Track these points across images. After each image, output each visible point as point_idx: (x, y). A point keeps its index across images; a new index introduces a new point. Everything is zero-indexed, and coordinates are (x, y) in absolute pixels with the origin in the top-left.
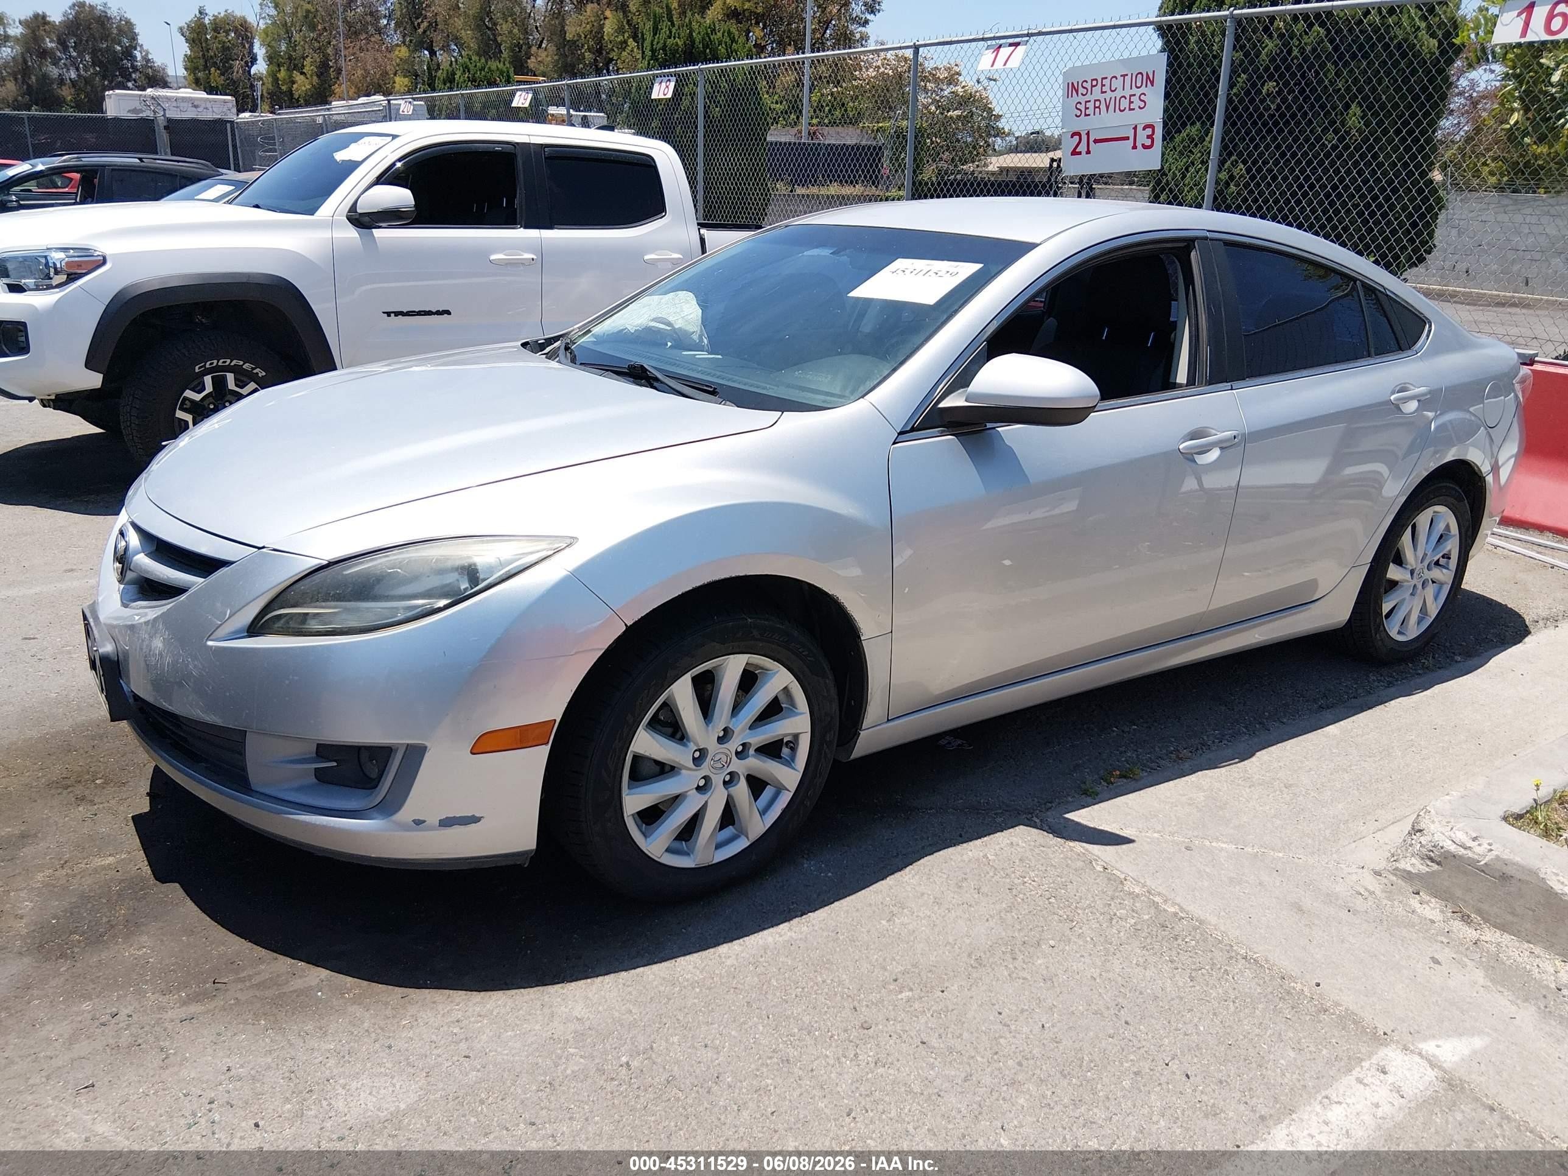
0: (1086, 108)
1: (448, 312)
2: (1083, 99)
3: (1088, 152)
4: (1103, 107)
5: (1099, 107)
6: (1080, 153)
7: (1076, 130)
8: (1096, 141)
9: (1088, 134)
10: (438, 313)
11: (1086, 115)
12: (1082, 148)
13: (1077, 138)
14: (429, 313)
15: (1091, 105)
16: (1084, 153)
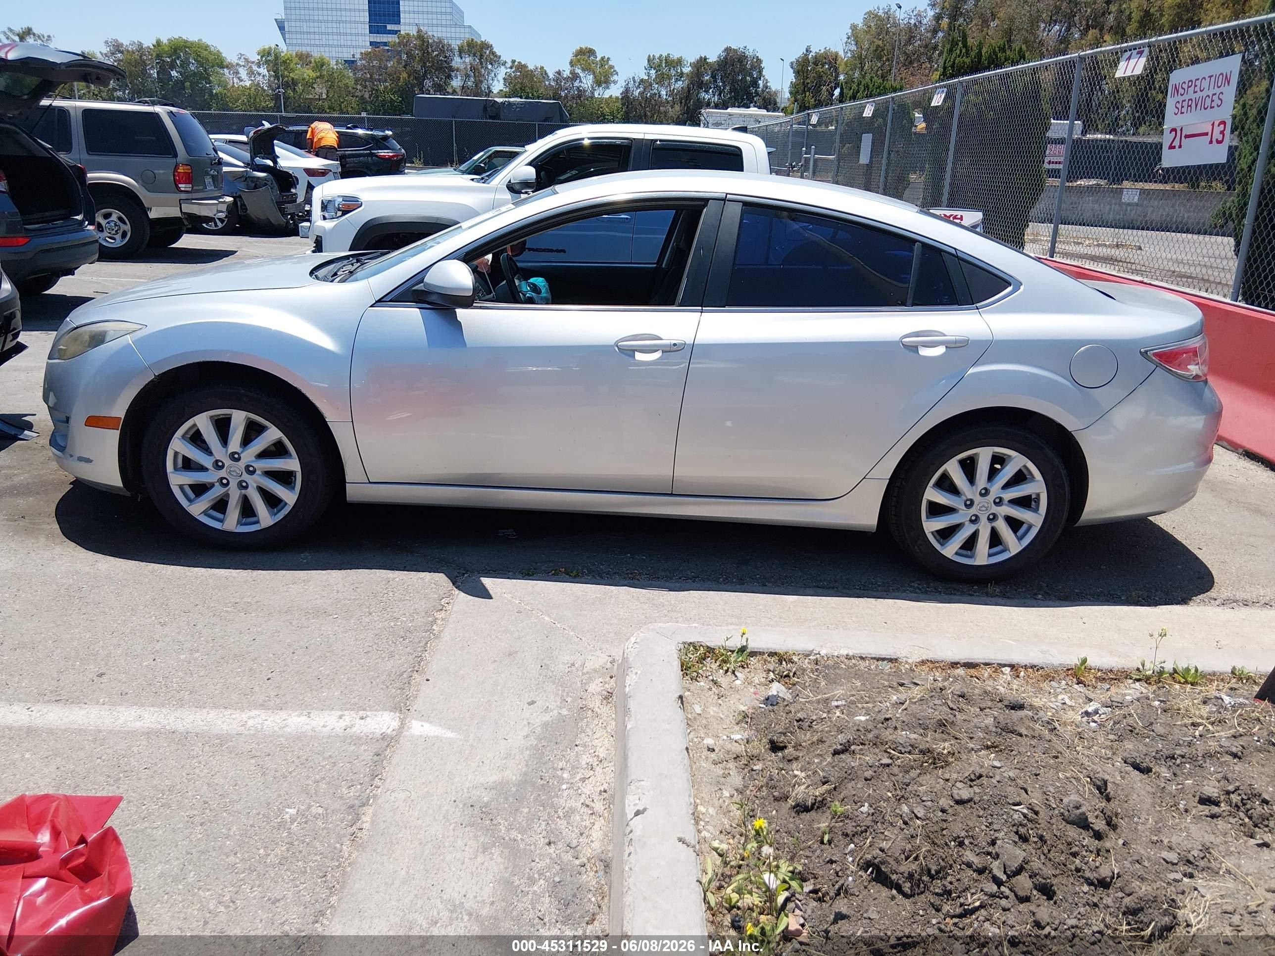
0: (1182, 107)
1: (564, 251)
2: (1180, 98)
3: (1180, 147)
4: (1193, 106)
5: (1191, 106)
6: (1174, 148)
7: (1173, 126)
8: (1187, 136)
9: (1181, 130)
10: (557, 251)
11: (1182, 113)
12: (1176, 143)
13: (1174, 133)
14: (551, 251)
15: (1185, 104)
16: (1177, 147)
